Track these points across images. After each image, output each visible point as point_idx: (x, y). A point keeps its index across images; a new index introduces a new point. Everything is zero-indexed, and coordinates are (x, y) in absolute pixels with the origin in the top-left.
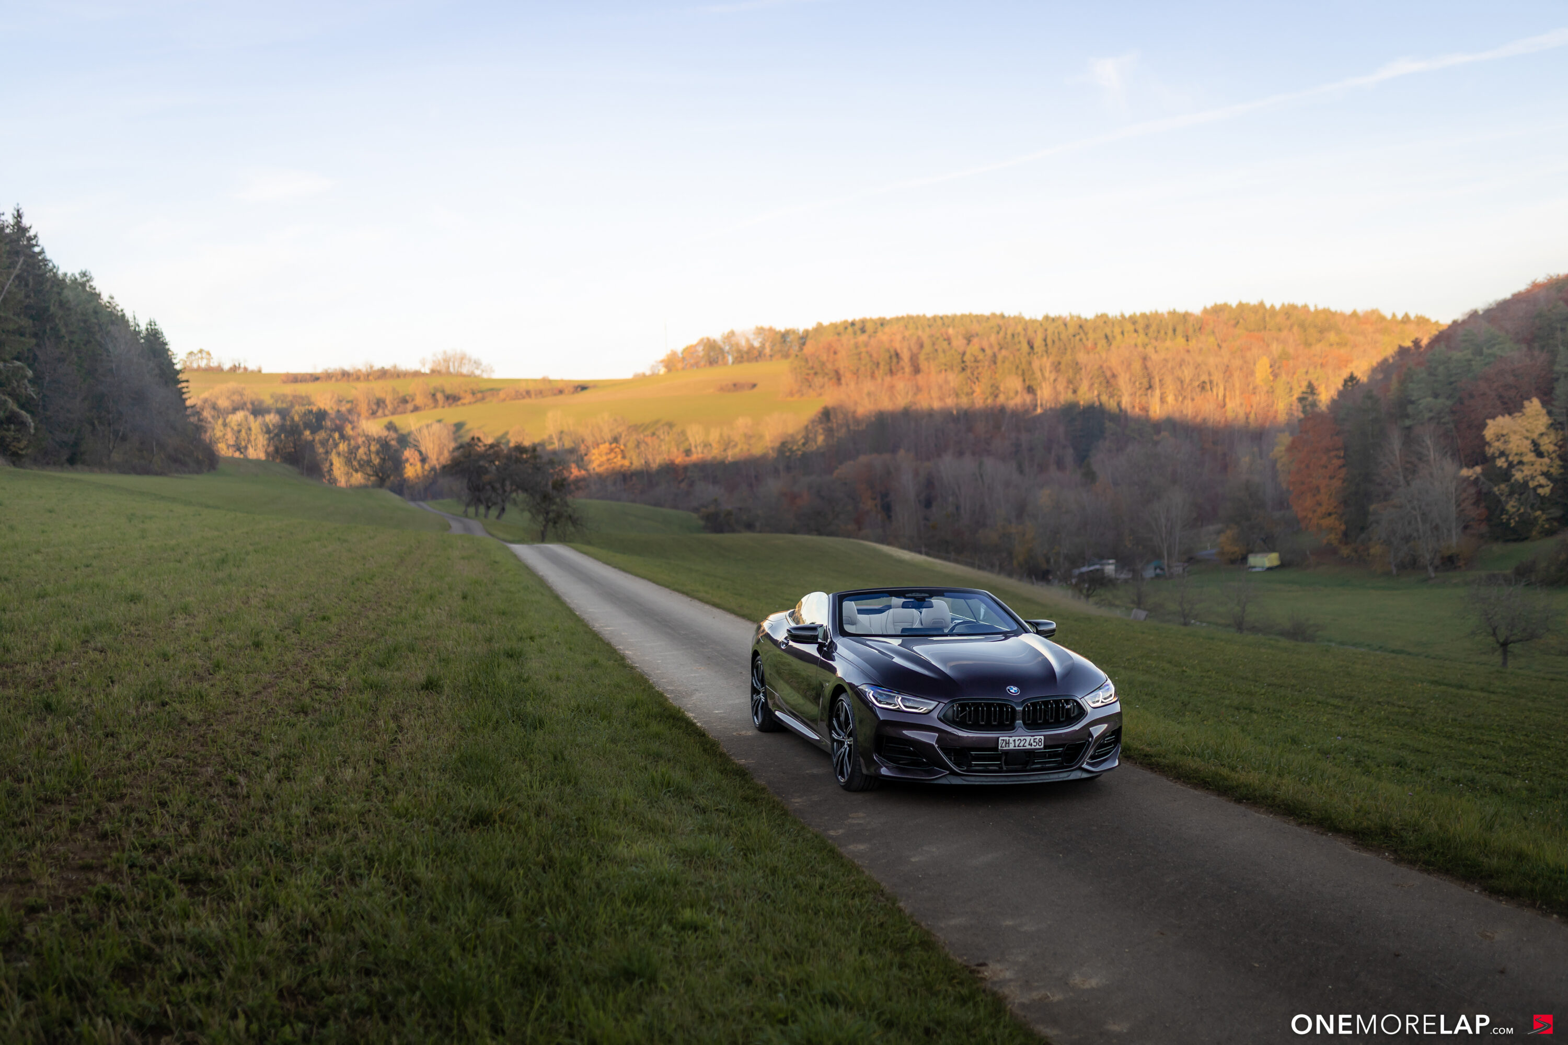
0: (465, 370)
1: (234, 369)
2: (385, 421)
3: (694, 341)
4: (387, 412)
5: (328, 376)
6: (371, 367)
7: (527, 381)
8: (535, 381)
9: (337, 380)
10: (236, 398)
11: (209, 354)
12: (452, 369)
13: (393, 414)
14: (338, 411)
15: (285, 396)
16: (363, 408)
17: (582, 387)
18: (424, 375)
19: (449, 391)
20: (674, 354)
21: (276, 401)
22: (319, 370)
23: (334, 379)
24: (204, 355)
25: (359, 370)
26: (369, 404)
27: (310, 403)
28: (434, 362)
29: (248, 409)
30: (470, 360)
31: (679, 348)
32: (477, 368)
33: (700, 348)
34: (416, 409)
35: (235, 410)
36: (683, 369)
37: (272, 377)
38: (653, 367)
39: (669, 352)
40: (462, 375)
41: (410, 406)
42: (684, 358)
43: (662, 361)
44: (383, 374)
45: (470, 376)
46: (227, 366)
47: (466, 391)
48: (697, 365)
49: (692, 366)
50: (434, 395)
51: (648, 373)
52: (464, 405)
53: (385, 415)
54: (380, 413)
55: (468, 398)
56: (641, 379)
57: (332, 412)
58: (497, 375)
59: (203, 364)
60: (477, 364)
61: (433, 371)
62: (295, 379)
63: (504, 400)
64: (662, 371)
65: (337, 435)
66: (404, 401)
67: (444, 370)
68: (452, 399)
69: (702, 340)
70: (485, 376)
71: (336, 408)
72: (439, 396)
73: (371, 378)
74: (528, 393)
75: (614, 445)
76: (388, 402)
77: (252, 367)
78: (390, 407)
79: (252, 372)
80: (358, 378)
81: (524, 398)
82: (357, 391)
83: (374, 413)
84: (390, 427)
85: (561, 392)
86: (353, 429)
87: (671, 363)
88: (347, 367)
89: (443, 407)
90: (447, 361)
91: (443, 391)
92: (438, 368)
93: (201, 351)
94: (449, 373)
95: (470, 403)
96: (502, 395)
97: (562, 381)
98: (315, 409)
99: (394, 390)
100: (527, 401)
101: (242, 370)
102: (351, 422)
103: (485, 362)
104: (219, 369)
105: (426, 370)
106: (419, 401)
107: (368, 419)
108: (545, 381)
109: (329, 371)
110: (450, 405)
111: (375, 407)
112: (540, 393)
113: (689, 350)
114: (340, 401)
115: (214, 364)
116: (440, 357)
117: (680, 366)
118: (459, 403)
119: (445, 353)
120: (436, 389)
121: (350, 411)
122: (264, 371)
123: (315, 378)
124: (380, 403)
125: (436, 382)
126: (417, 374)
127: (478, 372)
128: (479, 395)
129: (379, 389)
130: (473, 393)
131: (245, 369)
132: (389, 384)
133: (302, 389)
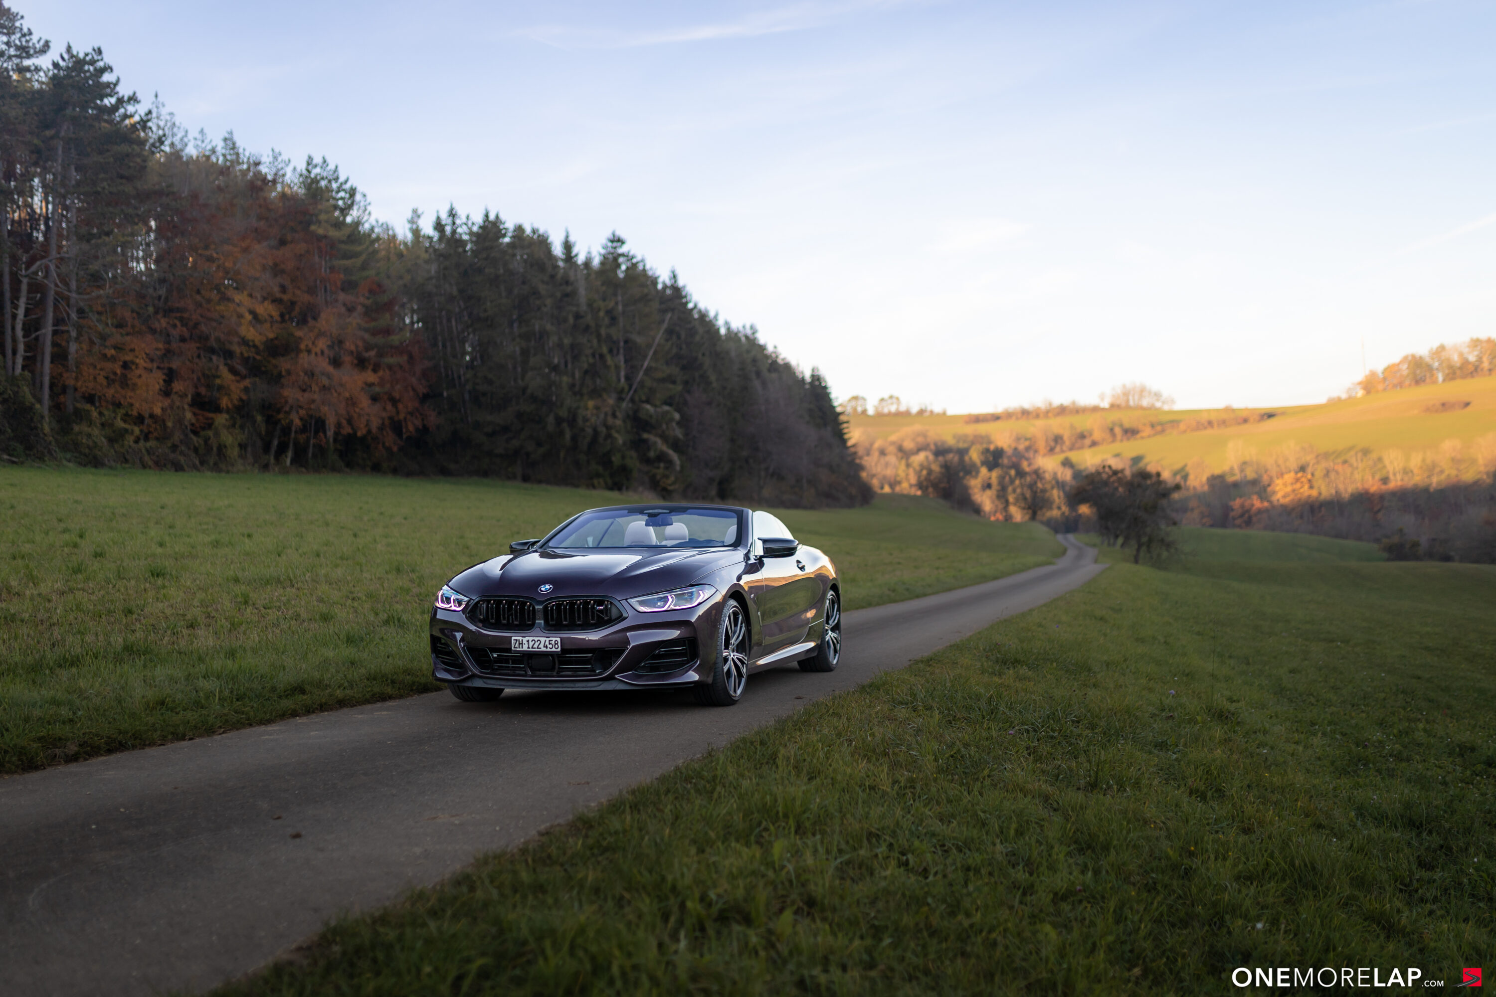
0: (1145, 403)
1: (921, 412)
2: (1061, 457)
3: (1396, 359)
4: (1065, 448)
5: (1008, 415)
6: (1050, 404)
7: (1208, 411)
8: (1217, 411)
9: (1017, 419)
10: (920, 439)
11: (898, 399)
12: (1131, 403)
13: (1071, 449)
14: (1016, 449)
15: (966, 436)
16: (1041, 445)
17: (1270, 415)
18: (1103, 409)
19: (1127, 424)
20: (1373, 374)
21: (958, 441)
22: (999, 409)
23: (1014, 418)
24: (895, 400)
25: (1039, 408)
26: (1047, 441)
27: (990, 442)
28: (1113, 396)
29: (931, 450)
30: (1150, 392)
31: (1379, 366)
32: (1158, 400)
33: (1404, 367)
34: (1094, 444)
35: (919, 450)
36: (1385, 390)
37: (955, 419)
38: (1349, 390)
39: (1367, 373)
40: (1142, 408)
41: (1087, 442)
42: (1385, 379)
43: (1360, 383)
44: (1062, 410)
45: (1151, 408)
46: (914, 410)
47: (1145, 425)
48: (1400, 385)
49: (1395, 386)
50: (1112, 430)
51: (1344, 396)
52: (1142, 438)
53: (1062, 451)
54: (1058, 449)
55: (1147, 431)
56: (1335, 404)
57: (1009, 451)
58: (1179, 406)
59: (893, 409)
60: (1158, 395)
61: (1113, 406)
62: (977, 419)
63: (1185, 432)
64: (1360, 393)
65: (1013, 472)
66: (1082, 436)
67: (1123, 404)
68: (1131, 432)
69: (1405, 358)
70: (1166, 408)
71: (1013, 445)
72: (1117, 430)
73: (1050, 415)
74: (1210, 423)
75: (1300, 475)
76: (1066, 438)
77: (937, 409)
78: (1068, 443)
79: (938, 415)
80: (1037, 416)
81: (1205, 428)
82: (1035, 429)
83: (1052, 450)
84: (1067, 463)
85: (1245, 421)
86: (1029, 465)
87: (1369, 385)
88: (1027, 405)
89: (1122, 441)
90: (1126, 394)
91: (1121, 425)
92: (1118, 402)
93: (891, 397)
94: (1128, 407)
95: (1149, 436)
96: (1182, 426)
97: (1246, 409)
98: (992, 447)
99: (1072, 427)
100: (1209, 432)
101: (927, 414)
102: (1027, 459)
103: (1165, 394)
104: (907, 413)
105: (1105, 404)
106: (1097, 435)
107: (1044, 455)
108: (1228, 410)
109: (1010, 411)
110: (1128, 439)
111: (1052, 444)
112: (1223, 423)
113: (1391, 370)
114: (1018, 439)
115: (903, 408)
116: (1119, 391)
117: (1380, 387)
118: (1138, 436)
119: (1124, 386)
120: (1114, 424)
121: (1028, 449)
122: (951, 412)
123: (996, 418)
124: (1058, 439)
125: (1115, 416)
126: (1095, 409)
127: (1158, 405)
128: (1159, 428)
129: (1057, 425)
130: (1153, 426)
131: (932, 412)
132: (1067, 420)
133: (983, 429)
